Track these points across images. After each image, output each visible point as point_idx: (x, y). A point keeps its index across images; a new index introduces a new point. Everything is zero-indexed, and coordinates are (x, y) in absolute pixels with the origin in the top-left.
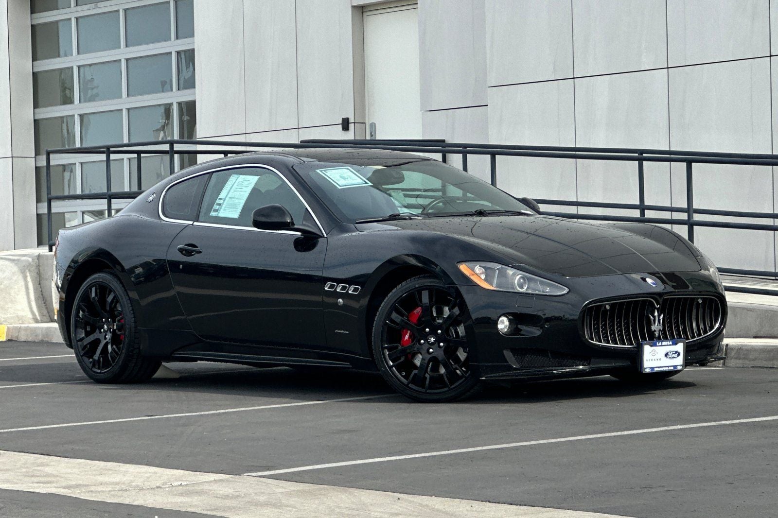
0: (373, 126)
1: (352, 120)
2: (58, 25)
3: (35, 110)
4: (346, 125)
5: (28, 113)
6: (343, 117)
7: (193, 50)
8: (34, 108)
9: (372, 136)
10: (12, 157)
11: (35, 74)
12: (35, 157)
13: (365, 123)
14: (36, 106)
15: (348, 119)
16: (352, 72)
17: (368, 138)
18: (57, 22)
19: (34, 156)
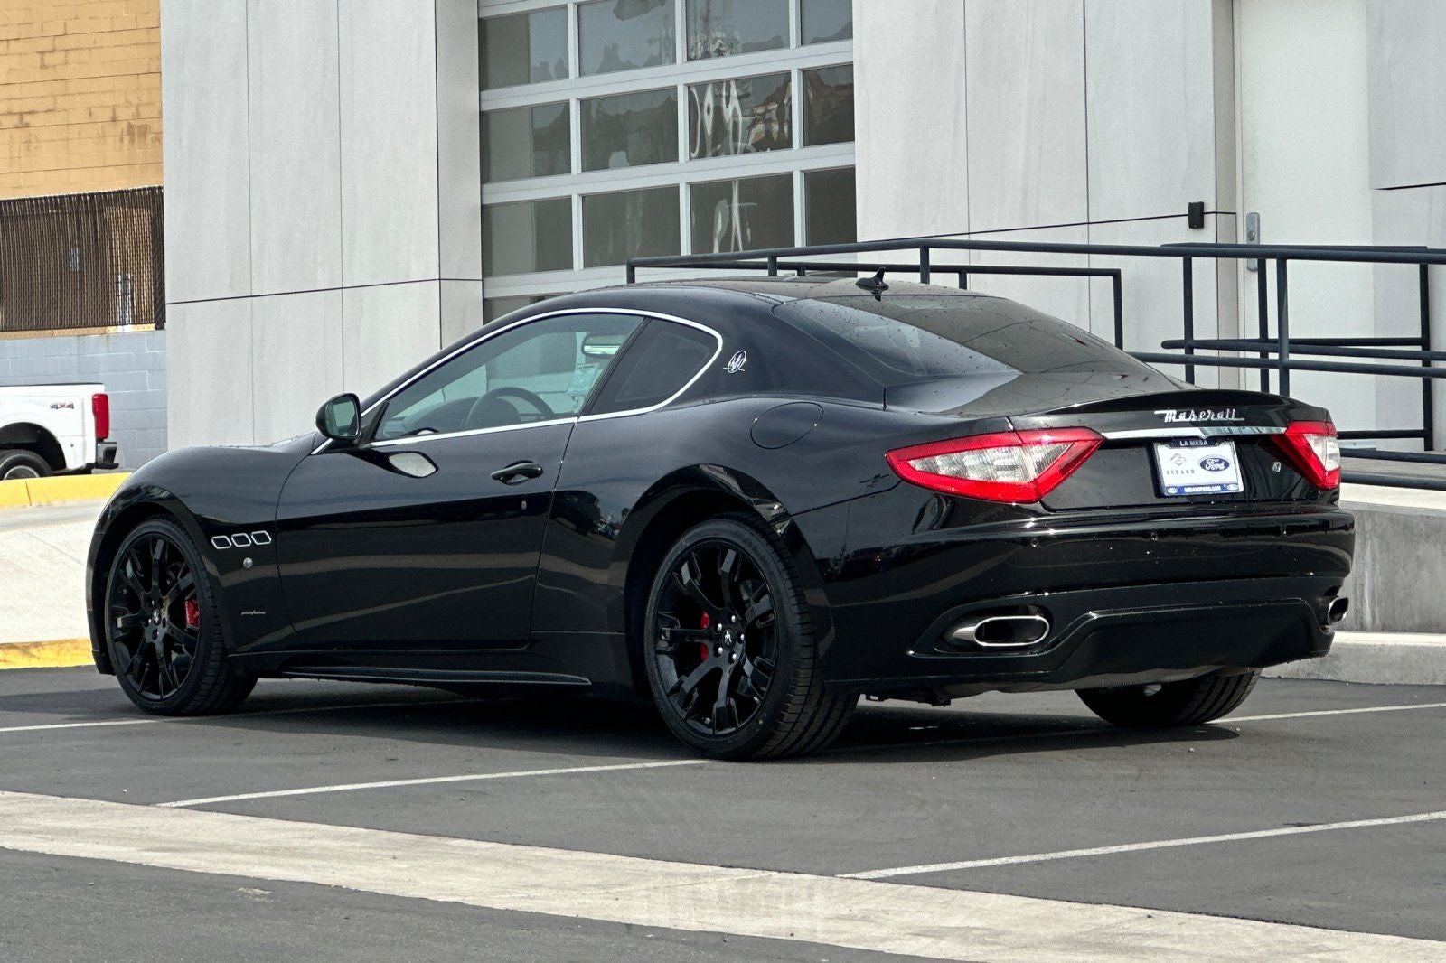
0: (1254, 219)
1: (1210, 207)
2: (527, 20)
3: (485, 186)
4: (1196, 216)
5: (470, 193)
6: (1192, 202)
7: (850, 66)
8: (482, 183)
9: (1250, 237)
10: (440, 280)
11: (483, 116)
12: (482, 280)
13: (1235, 214)
14: (485, 179)
15: (1201, 205)
16: (1212, 111)
17: (1242, 240)
18: (525, 16)
19: (480, 278)
